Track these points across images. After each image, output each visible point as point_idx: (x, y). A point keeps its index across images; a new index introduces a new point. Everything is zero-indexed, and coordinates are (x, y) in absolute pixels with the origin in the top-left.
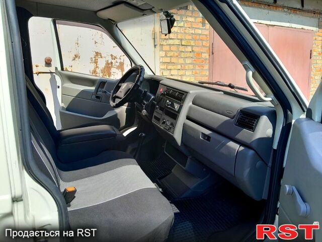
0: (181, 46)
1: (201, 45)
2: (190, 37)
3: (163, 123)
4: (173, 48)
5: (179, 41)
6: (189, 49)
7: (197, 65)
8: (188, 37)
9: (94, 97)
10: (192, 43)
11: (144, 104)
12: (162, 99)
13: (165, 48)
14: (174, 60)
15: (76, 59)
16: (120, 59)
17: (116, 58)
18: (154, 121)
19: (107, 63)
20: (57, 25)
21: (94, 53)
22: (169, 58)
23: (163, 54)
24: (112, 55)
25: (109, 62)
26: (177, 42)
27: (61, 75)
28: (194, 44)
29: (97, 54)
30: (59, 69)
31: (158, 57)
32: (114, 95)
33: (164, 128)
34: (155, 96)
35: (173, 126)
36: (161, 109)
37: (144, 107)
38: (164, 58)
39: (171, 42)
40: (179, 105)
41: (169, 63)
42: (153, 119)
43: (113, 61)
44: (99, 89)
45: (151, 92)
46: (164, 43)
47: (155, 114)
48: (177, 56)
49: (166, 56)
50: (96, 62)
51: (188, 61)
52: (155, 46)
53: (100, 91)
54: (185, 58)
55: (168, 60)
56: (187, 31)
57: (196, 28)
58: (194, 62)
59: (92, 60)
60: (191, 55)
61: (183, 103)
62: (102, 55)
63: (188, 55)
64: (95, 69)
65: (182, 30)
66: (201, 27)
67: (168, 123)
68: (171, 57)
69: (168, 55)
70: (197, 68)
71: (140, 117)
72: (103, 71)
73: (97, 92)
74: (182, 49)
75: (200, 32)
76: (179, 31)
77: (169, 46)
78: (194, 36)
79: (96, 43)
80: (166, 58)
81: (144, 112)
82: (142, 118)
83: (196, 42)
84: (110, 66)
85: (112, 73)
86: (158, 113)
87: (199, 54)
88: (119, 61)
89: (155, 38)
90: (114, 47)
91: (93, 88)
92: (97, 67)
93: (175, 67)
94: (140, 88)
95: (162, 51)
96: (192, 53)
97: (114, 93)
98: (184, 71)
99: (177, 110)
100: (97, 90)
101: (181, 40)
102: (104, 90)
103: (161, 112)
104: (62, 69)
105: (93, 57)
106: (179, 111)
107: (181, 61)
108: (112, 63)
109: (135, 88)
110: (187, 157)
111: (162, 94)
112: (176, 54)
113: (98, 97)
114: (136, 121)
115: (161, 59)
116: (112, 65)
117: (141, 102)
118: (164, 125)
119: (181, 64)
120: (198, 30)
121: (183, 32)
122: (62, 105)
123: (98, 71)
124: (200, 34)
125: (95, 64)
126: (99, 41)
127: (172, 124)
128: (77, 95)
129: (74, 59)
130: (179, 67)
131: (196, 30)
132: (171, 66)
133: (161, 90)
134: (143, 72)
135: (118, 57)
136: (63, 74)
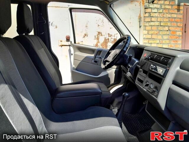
0: (160, 27)
1: (176, 25)
2: (167, 20)
3: (146, 85)
4: (153, 28)
5: (159, 23)
6: (167, 28)
7: (172, 40)
8: (165, 20)
9: (93, 61)
10: (169, 24)
11: (129, 67)
12: (145, 63)
13: (148, 28)
14: (154, 37)
15: (85, 37)
16: (114, 36)
17: (111, 35)
18: (137, 83)
19: (105, 40)
20: (72, 13)
21: (97, 33)
22: (150, 35)
23: (146, 32)
24: (109, 34)
25: (107, 38)
26: (157, 24)
27: (73, 46)
28: (170, 25)
29: (99, 33)
30: (73, 42)
31: (142, 35)
32: (105, 60)
33: (147, 90)
34: (139, 61)
35: (157, 89)
36: (145, 72)
37: (129, 70)
38: (146, 35)
39: (152, 24)
40: (164, 70)
41: (150, 39)
42: (137, 80)
43: (110, 38)
44: (97, 56)
45: (135, 58)
46: (147, 24)
47: (138, 76)
48: (157, 34)
49: (148, 34)
50: (98, 39)
51: (165, 37)
52: (140, 27)
53: (97, 57)
54: (162, 35)
55: (149, 36)
56: (165, 16)
57: (172, 13)
58: (170, 38)
59: (95, 38)
60: (168, 33)
61: (169, 67)
62: (102, 34)
63: (165, 33)
64: (97, 43)
65: (161, 15)
66: (177, 13)
67: (152, 86)
68: (152, 34)
69: (150, 33)
70: (172, 42)
71: (126, 78)
72: (102, 45)
73: (95, 58)
74: (160, 28)
75: (175, 16)
76: (159, 16)
77: (151, 27)
78: (170, 19)
79: (99, 26)
80: (148, 35)
81: (129, 74)
82: (127, 78)
83: (172, 23)
84: (107, 41)
85: (108, 46)
86: (141, 75)
87: (174, 32)
88: (113, 37)
89: (141, 21)
90: (111, 28)
91: (93, 55)
92: (98, 42)
93: (155, 41)
94: (126, 53)
95: (146, 30)
96: (169, 31)
97: (105, 58)
98: (162, 45)
99: (162, 74)
100: (95, 57)
101: (160, 22)
102: (100, 56)
103: (144, 75)
104: (75, 42)
105: (96, 35)
106: (164, 76)
107: (160, 37)
108: (108, 39)
109: (122, 53)
110: (170, 122)
111: (146, 59)
112: (156, 32)
113: (96, 62)
114: (123, 80)
115: (144, 36)
116: (108, 41)
117: (126, 65)
118: (147, 87)
119: (160, 40)
120: (174, 15)
121: (162, 16)
122: (73, 66)
123: (99, 44)
124: (175, 18)
125: (97, 40)
126: (101, 24)
127: (156, 88)
128: (83, 60)
129: (84, 37)
130: (158, 42)
131: (172, 14)
132: (151, 41)
133: (145, 55)
134: (129, 40)
135: (113, 35)
136: (75, 46)
